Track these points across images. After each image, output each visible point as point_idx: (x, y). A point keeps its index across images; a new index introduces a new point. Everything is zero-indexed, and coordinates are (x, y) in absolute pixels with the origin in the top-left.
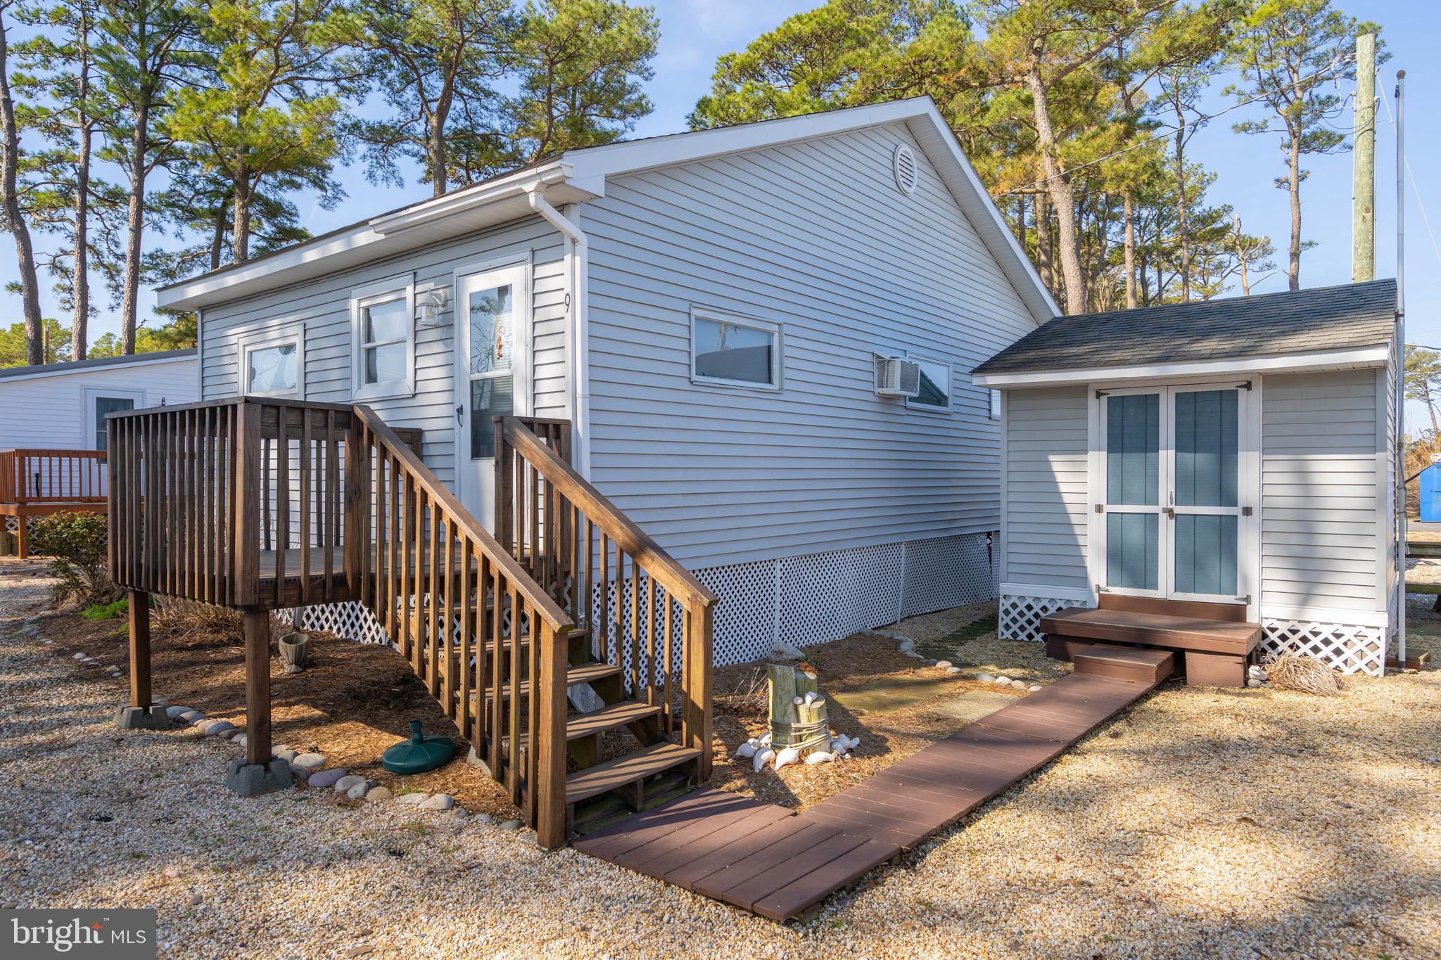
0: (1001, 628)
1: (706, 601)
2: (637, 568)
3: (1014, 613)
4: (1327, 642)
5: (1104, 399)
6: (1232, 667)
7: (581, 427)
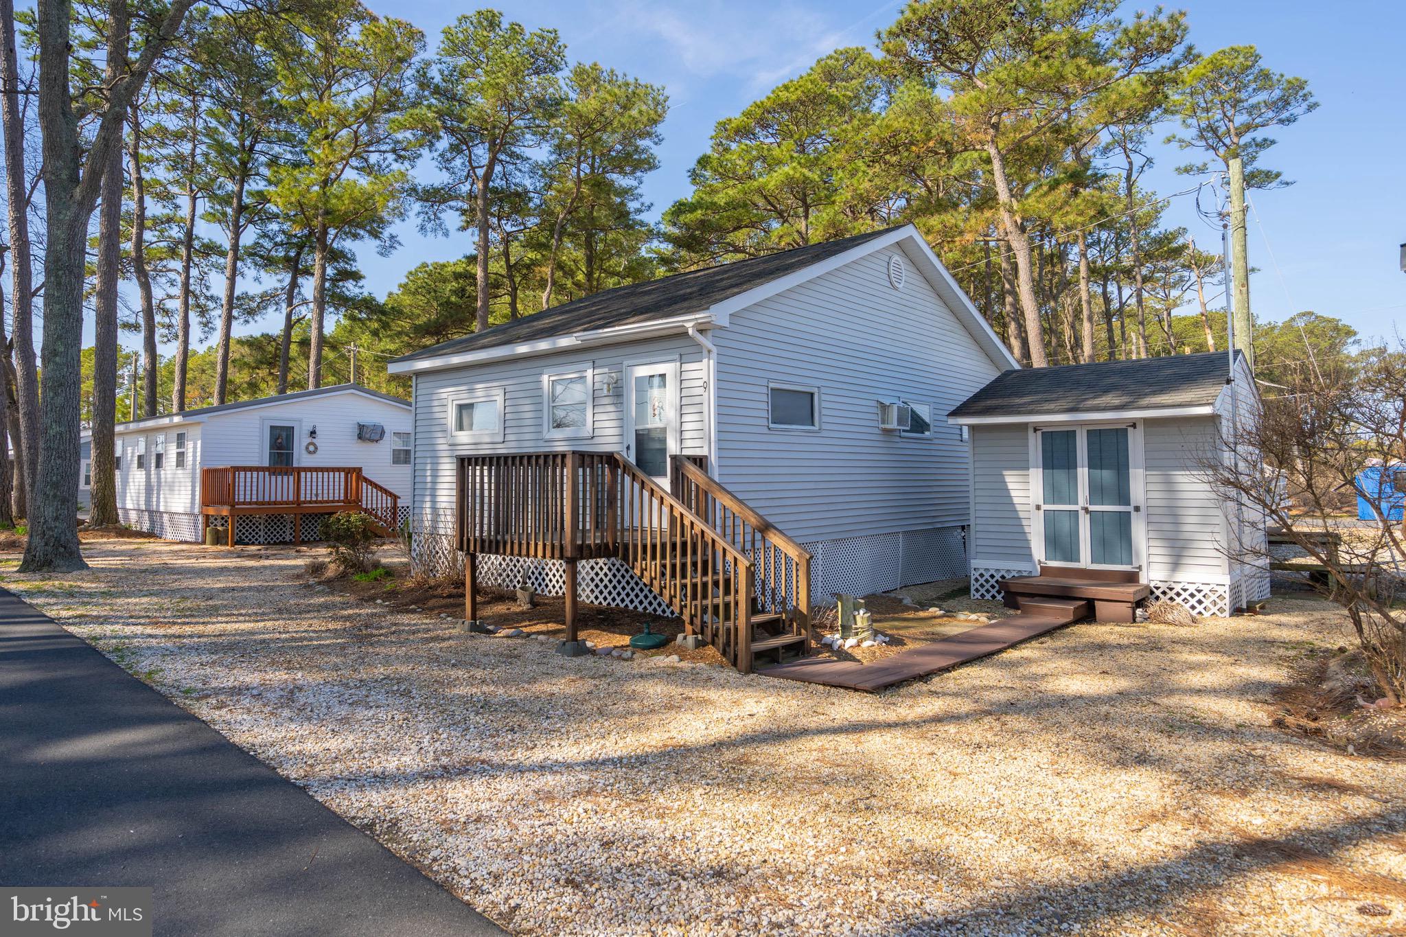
0: (973, 592)
1: (808, 556)
2: (764, 539)
3: (982, 581)
4: (1192, 595)
5: (1039, 433)
6: (1124, 609)
7: (713, 459)
